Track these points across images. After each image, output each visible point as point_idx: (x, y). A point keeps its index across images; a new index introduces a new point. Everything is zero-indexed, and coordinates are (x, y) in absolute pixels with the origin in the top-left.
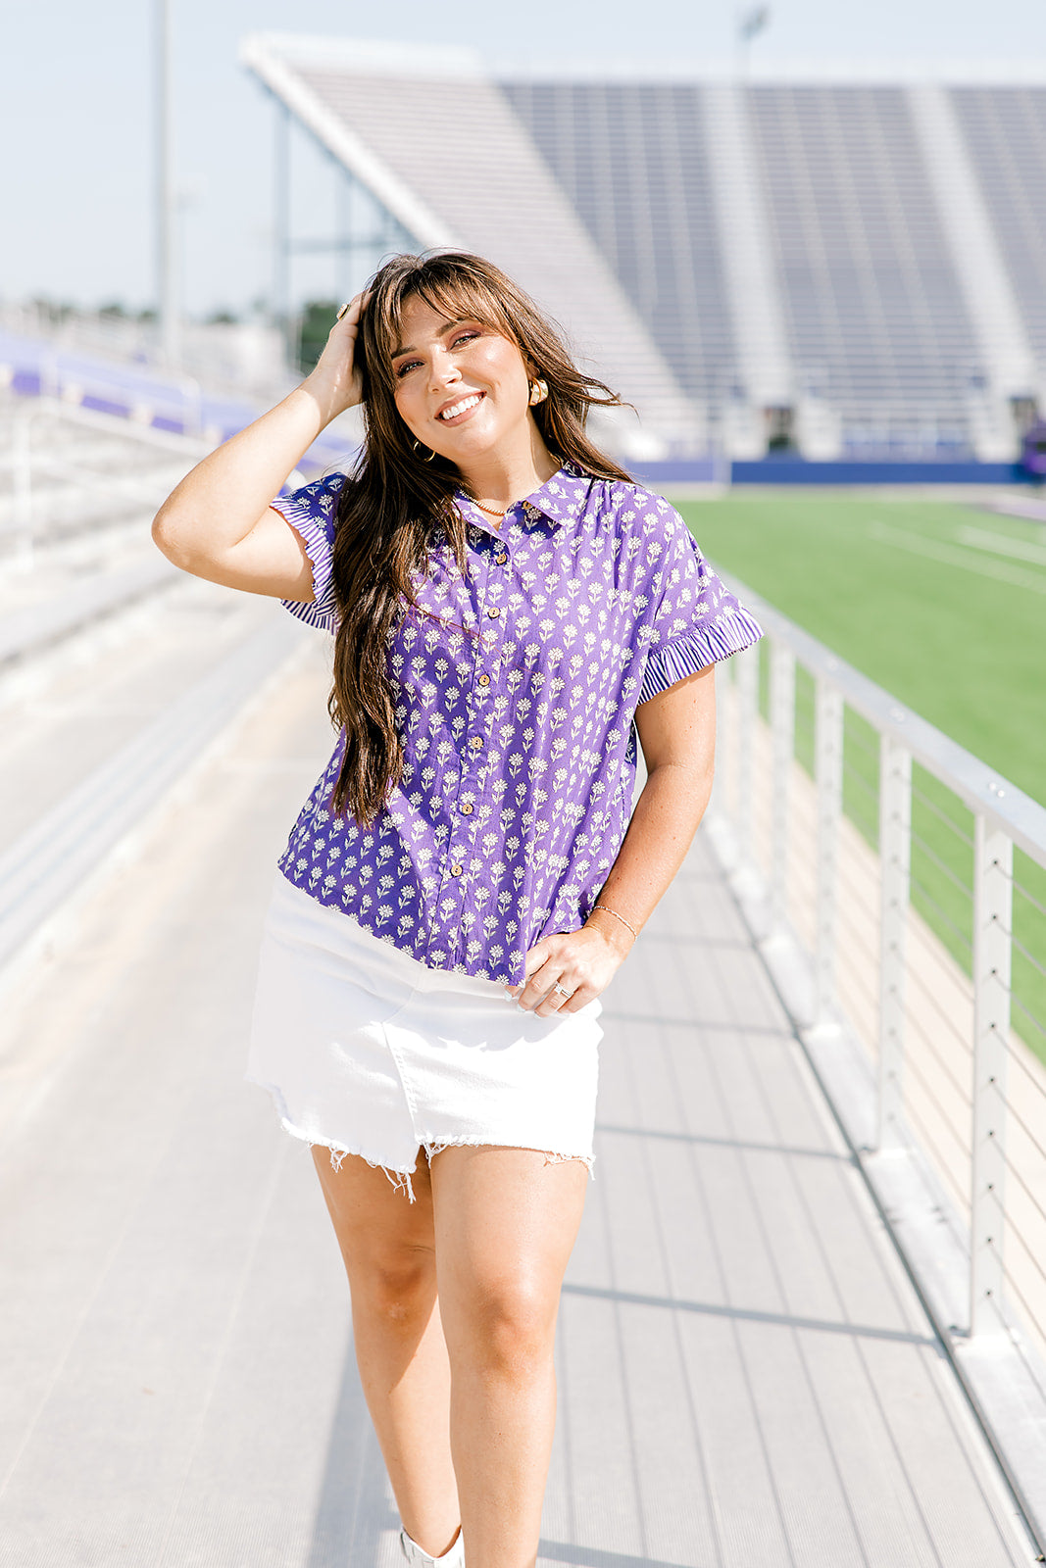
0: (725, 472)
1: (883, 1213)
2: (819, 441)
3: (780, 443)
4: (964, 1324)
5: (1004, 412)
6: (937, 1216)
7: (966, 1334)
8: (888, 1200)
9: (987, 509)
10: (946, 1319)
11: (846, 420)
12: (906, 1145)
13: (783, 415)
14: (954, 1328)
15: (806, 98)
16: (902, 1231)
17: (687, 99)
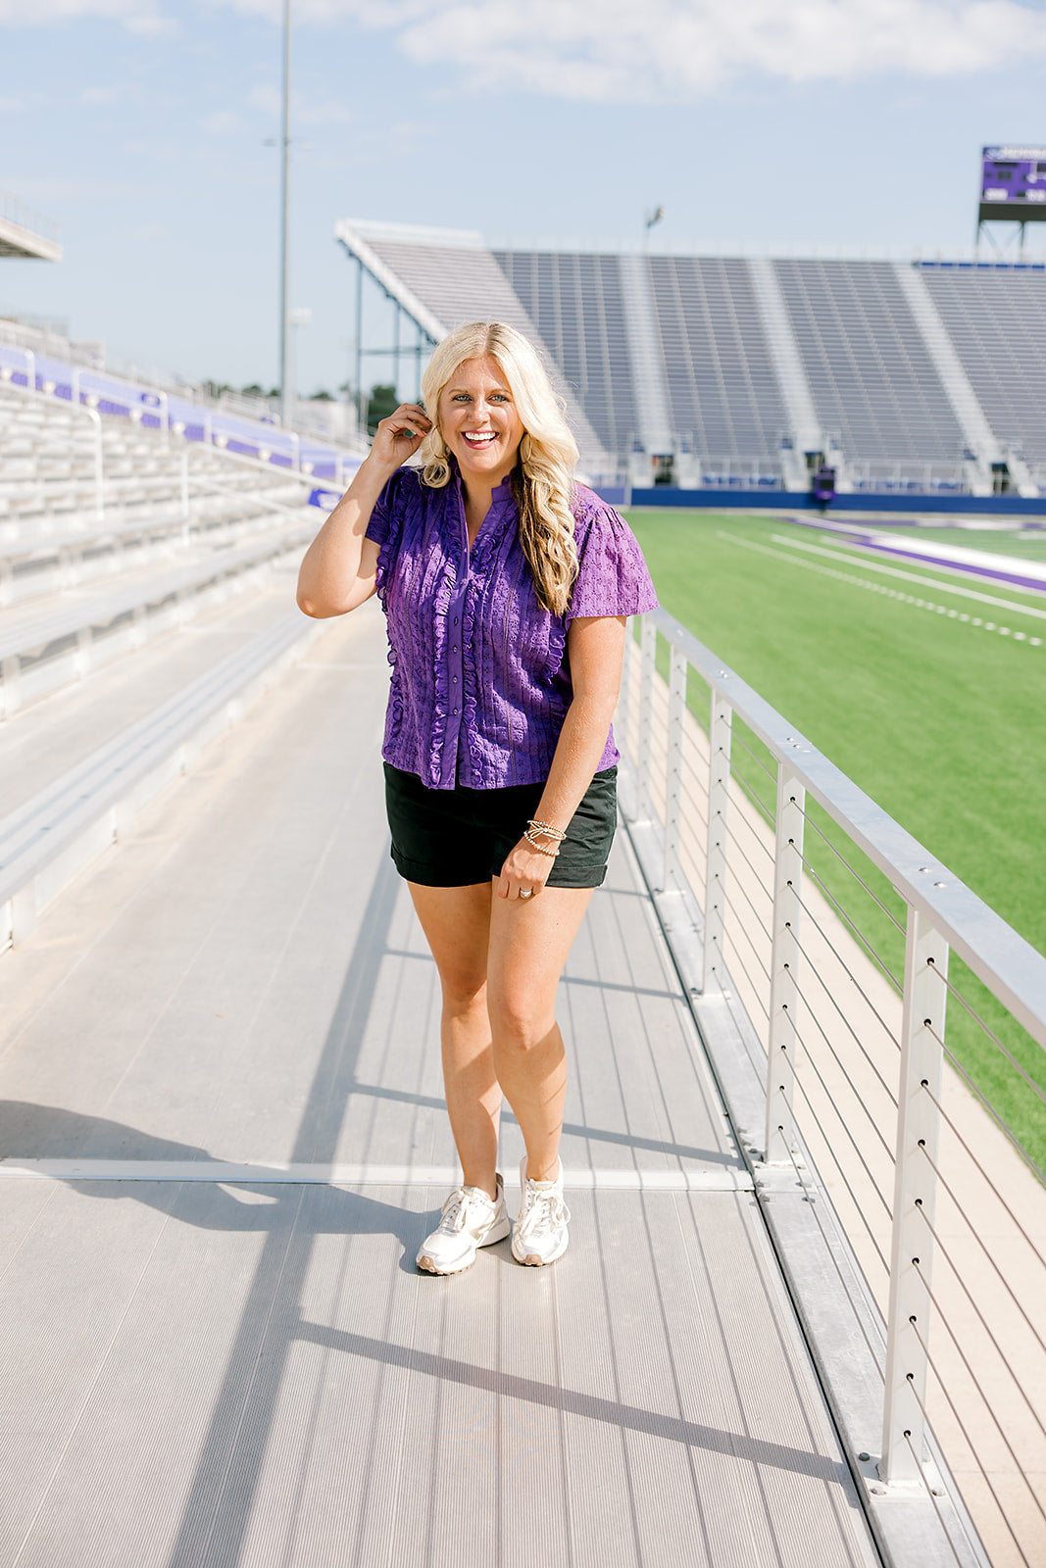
0: (628, 496)
1: (662, 926)
2: (688, 478)
3: (663, 479)
4: (699, 988)
5: (802, 461)
6: (693, 928)
7: (700, 993)
8: (666, 919)
9: (792, 521)
10: (690, 984)
11: (702, 465)
12: (680, 890)
13: (667, 461)
14: (694, 989)
15: (684, 264)
16: (672, 936)
17: (611, 264)
